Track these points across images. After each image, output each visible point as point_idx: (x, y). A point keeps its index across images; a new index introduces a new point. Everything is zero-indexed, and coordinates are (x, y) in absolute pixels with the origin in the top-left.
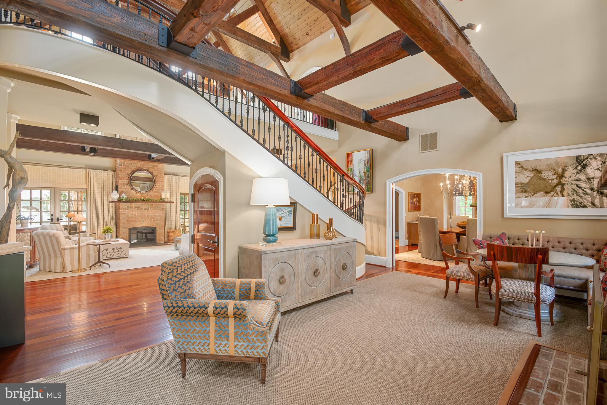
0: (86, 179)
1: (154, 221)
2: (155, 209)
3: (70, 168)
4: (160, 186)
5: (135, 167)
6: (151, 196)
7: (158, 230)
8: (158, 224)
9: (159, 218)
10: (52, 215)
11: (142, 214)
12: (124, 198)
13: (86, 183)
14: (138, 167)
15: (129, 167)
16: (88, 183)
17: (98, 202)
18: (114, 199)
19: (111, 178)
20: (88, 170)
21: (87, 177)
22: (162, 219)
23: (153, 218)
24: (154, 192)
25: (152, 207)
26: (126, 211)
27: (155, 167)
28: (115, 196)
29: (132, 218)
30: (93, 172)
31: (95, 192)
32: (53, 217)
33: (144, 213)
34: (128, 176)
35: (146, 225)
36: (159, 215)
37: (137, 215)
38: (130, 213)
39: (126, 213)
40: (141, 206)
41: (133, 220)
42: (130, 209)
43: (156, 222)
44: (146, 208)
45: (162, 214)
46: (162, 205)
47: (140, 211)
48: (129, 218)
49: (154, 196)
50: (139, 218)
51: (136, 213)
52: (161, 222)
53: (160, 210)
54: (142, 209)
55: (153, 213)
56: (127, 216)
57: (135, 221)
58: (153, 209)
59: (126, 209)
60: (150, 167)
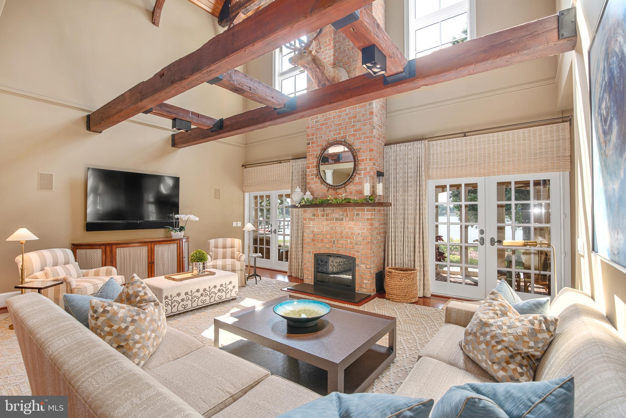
1: (351, 245)
2: (353, 220)
4: (366, 169)
5: (326, 141)
7: (358, 265)
8: (358, 252)
9: (360, 238)
11: (332, 228)
15: (319, 143)
22: (365, 241)
23: (349, 238)
24: (356, 184)
26: (311, 222)
27: (358, 133)
28: (297, 196)
29: (318, 236)
30: (295, 163)
33: (335, 227)
34: (317, 160)
35: (338, 251)
36: (360, 232)
37: (325, 229)
38: (316, 226)
39: (311, 225)
40: (331, 214)
41: (320, 240)
42: (316, 219)
43: (356, 247)
44: (339, 217)
45: (365, 230)
46: (366, 211)
47: (329, 223)
48: (314, 236)
49: (357, 192)
50: (328, 236)
51: (323, 227)
52: (364, 249)
53: (362, 222)
54: (332, 219)
55: (349, 227)
56: (313, 231)
57: (322, 240)
58: (349, 220)
59: (310, 219)
60: (349, 134)
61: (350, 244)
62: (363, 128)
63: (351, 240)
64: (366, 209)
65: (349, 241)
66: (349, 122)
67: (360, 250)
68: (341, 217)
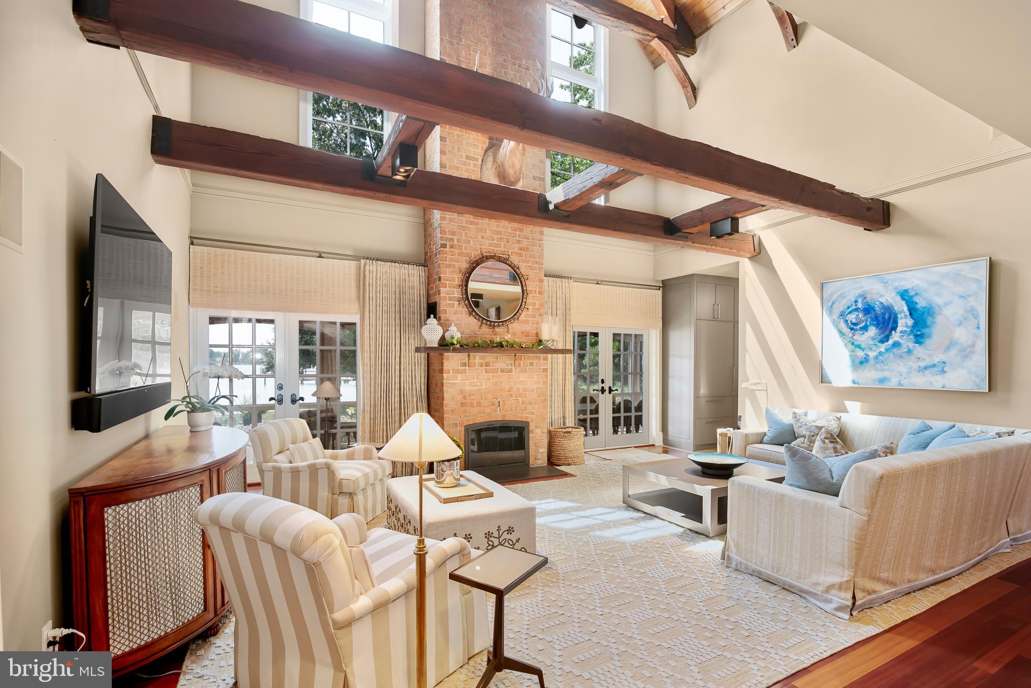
0: (358, 287)
2: (526, 371)
3: (320, 257)
4: (534, 304)
5: (476, 250)
6: (514, 334)
7: (532, 431)
8: (533, 413)
9: (535, 395)
10: (280, 387)
11: (495, 384)
12: (456, 338)
13: (359, 299)
14: (484, 251)
15: (464, 251)
16: (364, 298)
17: (388, 351)
18: (432, 342)
19: (416, 284)
20: (363, 261)
21: (361, 281)
23: (520, 396)
24: (524, 322)
25: (520, 365)
26: (459, 375)
28: (432, 332)
29: (473, 397)
30: (375, 267)
31: (379, 323)
32: (281, 392)
33: (501, 382)
34: (460, 276)
35: (504, 416)
36: (535, 386)
37: (484, 386)
38: (467, 382)
39: (459, 381)
40: (493, 363)
41: (475, 403)
42: (467, 370)
43: (529, 407)
44: (506, 367)
45: (541, 384)
46: (542, 359)
47: (491, 376)
48: (465, 397)
49: (523, 333)
50: (490, 396)
51: (481, 382)
52: (539, 408)
53: (537, 373)
54: (496, 371)
55: (521, 381)
56: (462, 391)
57: (479, 404)
58: (521, 371)
59: (458, 371)
60: (512, 251)
61: (522, 404)
62: (531, 249)
63: (523, 399)
64: (542, 357)
65: (520, 400)
66: (512, 235)
67: (534, 411)
68: (509, 367)
